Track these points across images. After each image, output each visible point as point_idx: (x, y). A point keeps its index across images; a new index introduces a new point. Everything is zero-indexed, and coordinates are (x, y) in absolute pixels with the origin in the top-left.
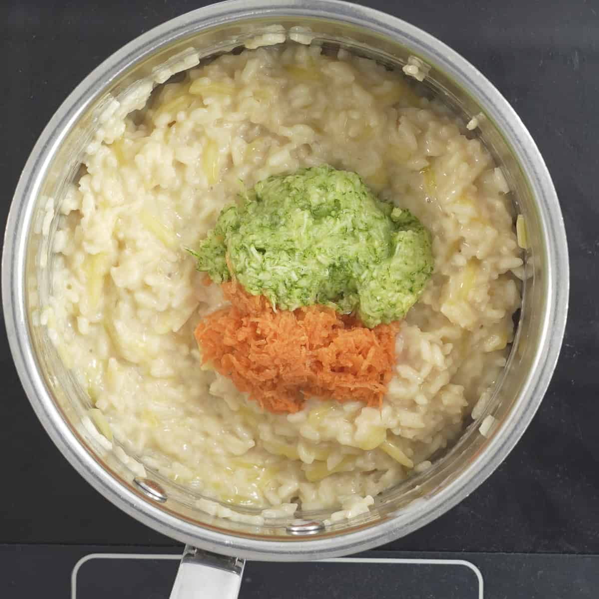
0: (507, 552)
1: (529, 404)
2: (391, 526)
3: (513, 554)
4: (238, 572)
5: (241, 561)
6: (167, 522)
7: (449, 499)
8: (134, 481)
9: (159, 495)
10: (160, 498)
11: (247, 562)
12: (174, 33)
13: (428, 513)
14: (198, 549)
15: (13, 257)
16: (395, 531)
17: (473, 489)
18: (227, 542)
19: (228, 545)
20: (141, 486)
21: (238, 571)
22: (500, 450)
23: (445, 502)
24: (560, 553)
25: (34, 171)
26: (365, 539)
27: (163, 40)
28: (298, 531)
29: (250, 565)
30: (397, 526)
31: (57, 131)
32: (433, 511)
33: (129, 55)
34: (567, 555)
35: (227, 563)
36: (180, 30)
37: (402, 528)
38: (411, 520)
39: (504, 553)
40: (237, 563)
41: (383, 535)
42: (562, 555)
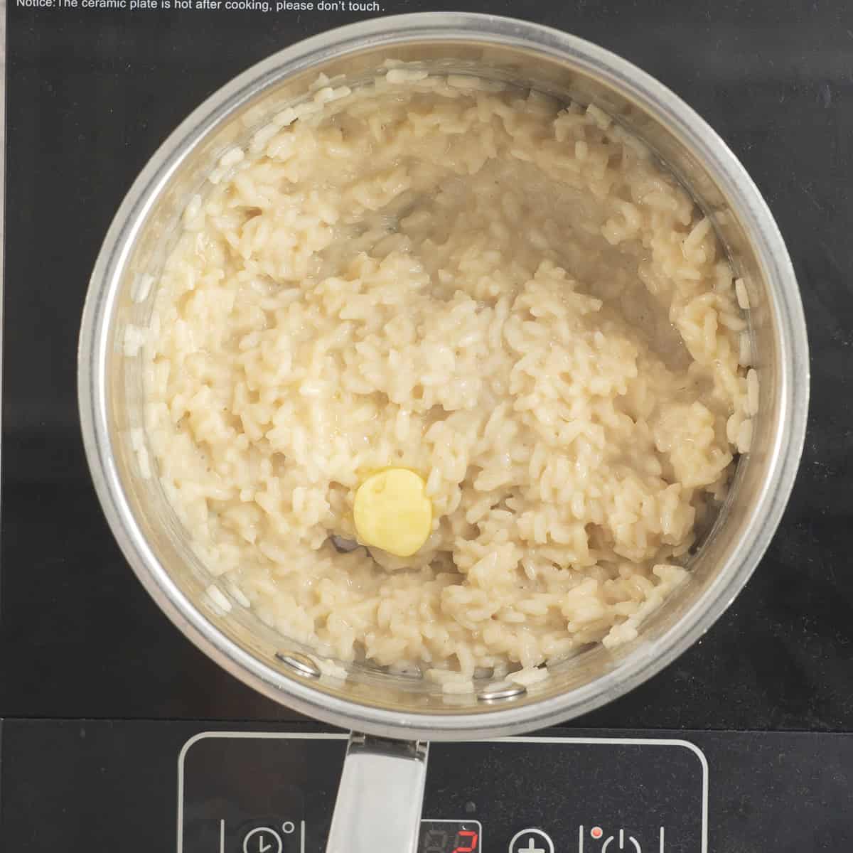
0: (738, 730)
1: (772, 507)
2: (611, 680)
3: (746, 732)
4: (421, 759)
5: (423, 744)
6: (322, 704)
7: (683, 638)
8: (277, 656)
9: (311, 671)
10: (312, 674)
11: (432, 744)
12: (268, 77)
13: (658, 659)
14: (366, 735)
15: (92, 386)
16: (617, 686)
17: (712, 622)
18: (403, 722)
19: (404, 726)
20: (286, 662)
21: (421, 757)
22: (740, 569)
23: (677, 642)
24: (807, 731)
25: (107, 272)
26: (580, 700)
27: (256, 88)
28: (493, 699)
29: (435, 747)
30: (620, 679)
31: (132, 217)
32: (663, 655)
33: (215, 111)
34: (816, 733)
35: (405, 749)
36: (277, 72)
37: (625, 681)
38: (637, 670)
39: (735, 731)
40: (419, 748)
41: (602, 694)
42: (809, 733)
